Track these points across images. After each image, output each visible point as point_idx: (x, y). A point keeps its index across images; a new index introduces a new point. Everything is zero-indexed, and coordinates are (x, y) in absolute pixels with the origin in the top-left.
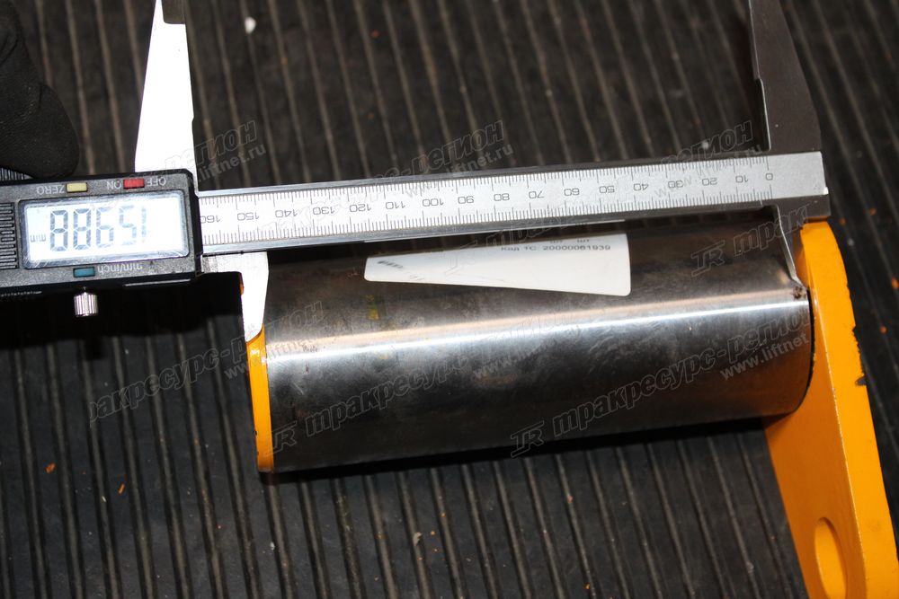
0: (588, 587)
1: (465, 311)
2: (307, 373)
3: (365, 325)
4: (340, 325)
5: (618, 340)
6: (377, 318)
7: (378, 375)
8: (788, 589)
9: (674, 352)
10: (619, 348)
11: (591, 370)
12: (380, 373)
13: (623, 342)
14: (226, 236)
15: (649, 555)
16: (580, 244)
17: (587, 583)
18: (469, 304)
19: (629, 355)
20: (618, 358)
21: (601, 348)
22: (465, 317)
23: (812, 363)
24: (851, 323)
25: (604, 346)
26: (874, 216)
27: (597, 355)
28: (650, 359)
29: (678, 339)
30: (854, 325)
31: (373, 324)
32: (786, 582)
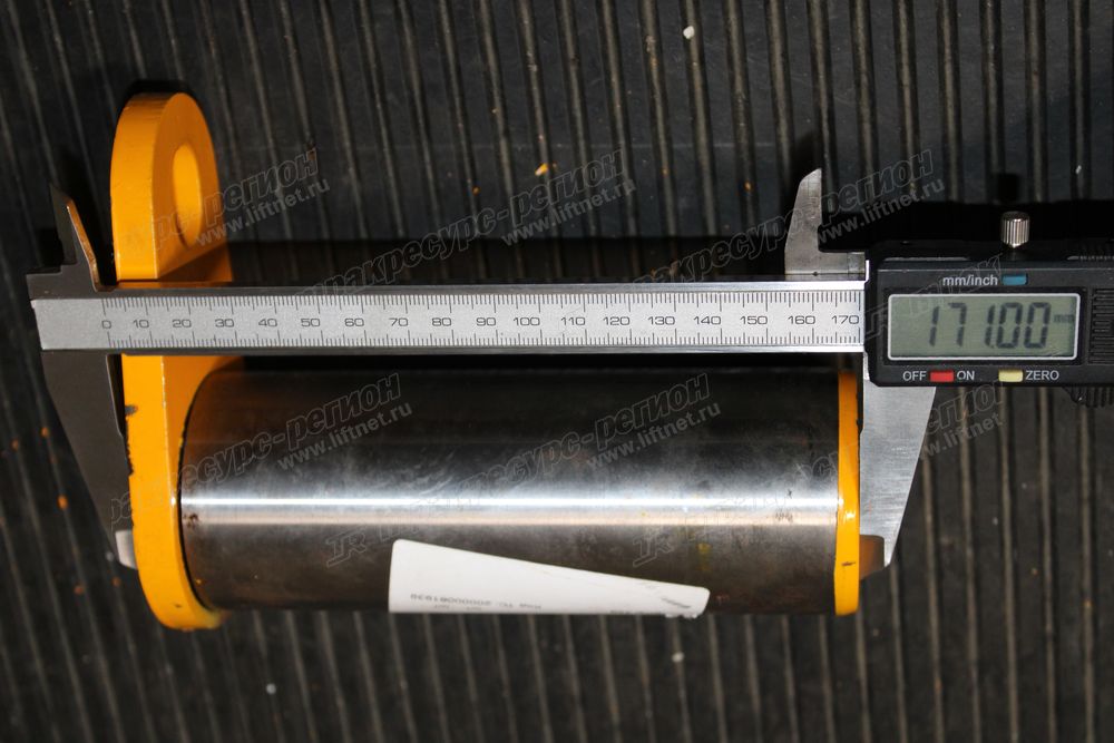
0: (476, 190)
1: (595, 542)
2: (792, 489)
3: (716, 538)
4: (746, 541)
5: (415, 488)
6: (701, 546)
7: (706, 477)
8: (237, 163)
9: (350, 467)
10: (415, 479)
11: (451, 455)
12: (703, 479)
13: (410, 485)
14: (778, 299)
15: (399, 220)
16: (446, 603)
17: (477, 196)
18: (588, 549)
19: (404, 469)
20: (418, 467)
21: (436, 482)
22: (596, 535)
23: (185, 435)
24: (134, 481)
25: (432, 483)
26: (77, 584)
27: (442, 473)
28: (379, 461)
29: (343, 483)
30: (131, 478)
31: (706, 539)
32: (238, 171)
